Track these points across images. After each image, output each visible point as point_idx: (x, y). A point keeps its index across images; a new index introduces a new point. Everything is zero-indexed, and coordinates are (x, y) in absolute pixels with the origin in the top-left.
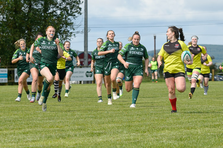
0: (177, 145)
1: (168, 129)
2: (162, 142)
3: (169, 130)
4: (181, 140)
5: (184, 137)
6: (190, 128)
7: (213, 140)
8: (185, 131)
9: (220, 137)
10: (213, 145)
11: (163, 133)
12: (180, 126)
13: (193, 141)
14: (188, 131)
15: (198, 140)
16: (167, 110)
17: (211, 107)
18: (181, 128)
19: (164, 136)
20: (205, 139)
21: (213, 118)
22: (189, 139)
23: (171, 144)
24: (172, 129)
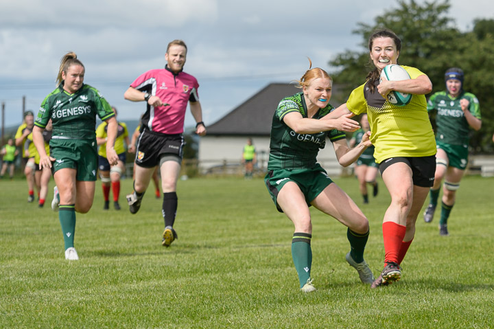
0: (32, 284)
1: (18, 258)
2: (7, 278)
3: (20, 259)
4: (39, 275)
5: (44, 270)
6: (55, 256)
7: (91, 277)
8: (47, 261)
9: (103, 272)
10: (90, 284)
11: (10, 264)
12: (39, 253)
13: (59, 277)
14: (52, 260)
15: (67, 275)
16: (20, 227)
17: (91, 223)
18: (41, 256)
19: (11, 269)
20: (78, 274)
21: (94, 239)
22: (52, 274)
23: (22, 282)
24: (25, 258)
